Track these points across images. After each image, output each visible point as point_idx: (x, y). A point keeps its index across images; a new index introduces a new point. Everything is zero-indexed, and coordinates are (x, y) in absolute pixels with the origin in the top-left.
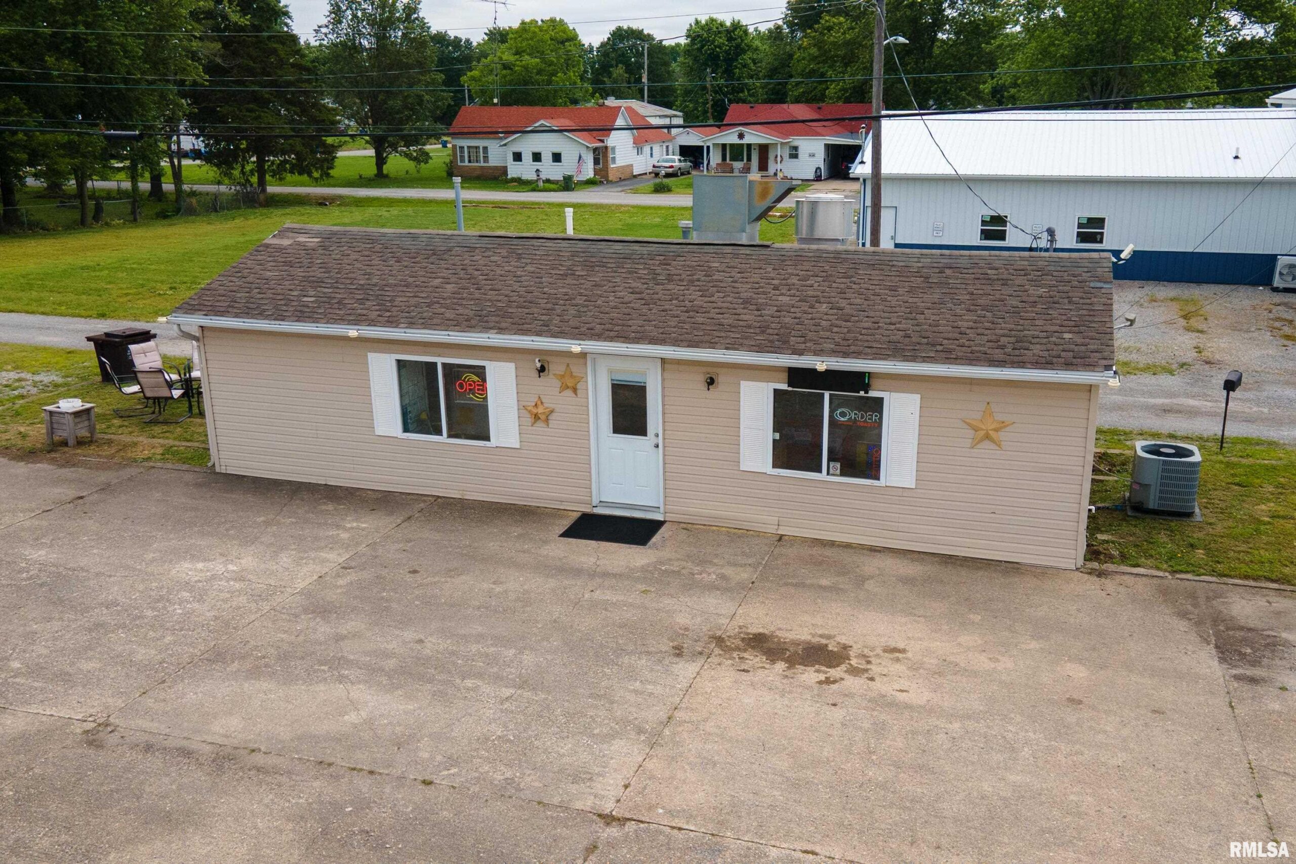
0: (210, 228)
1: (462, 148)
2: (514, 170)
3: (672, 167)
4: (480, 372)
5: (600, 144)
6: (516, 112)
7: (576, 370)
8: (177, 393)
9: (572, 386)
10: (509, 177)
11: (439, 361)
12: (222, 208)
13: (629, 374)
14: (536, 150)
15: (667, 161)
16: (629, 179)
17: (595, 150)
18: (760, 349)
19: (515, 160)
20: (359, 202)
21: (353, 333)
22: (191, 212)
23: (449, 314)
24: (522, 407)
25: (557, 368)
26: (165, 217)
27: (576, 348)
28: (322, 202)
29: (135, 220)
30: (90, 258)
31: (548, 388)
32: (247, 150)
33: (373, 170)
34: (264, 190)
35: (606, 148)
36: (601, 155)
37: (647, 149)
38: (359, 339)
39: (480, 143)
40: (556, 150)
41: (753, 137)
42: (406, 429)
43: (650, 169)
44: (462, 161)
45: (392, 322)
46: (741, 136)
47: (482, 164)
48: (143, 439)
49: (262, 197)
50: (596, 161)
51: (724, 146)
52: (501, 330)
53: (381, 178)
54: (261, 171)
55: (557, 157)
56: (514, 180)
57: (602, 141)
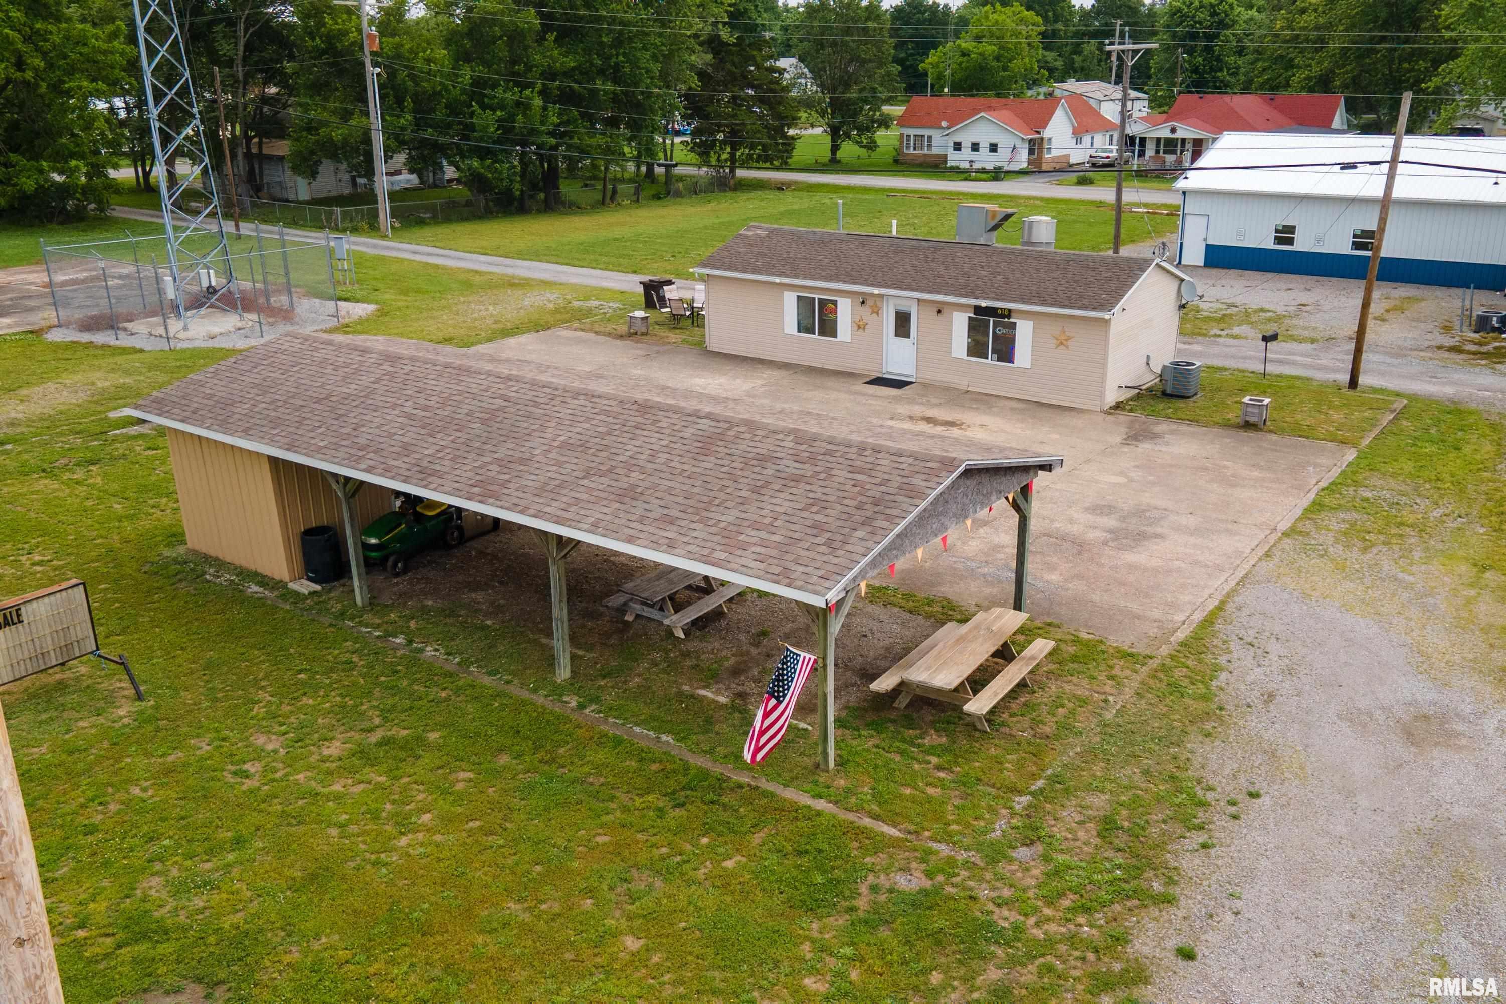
0: (693, 209)
1: (909, 136)
2: (954, 159)
3: (1108, 157)
4: (835, 303)
5: (1036, 136)
6: (964, 102)
7: (879, 303)
8: (688, 313)
9: (876, 311)
10: (948, 165)
11: (817, 296)
12: (701, 191)
13: (904, 306)
14: (975, 141)
15: (1104, 151)
16: (1063, 169)
17: (1030, 141)
18: (960, 295)
19: (955, 149)
20: (811, 188)
21: (777, 280)
22: (678, 195)
23: (823, 274)
24: (853, 322)
25: (870, 302)
26: (659, 199)
27: (876, 291)
28: (780, 187)
29: (638, 201)
30: (617, 232)
31: (865, 312)
32: (724, 143)
33: (828, 155)
34: (734, 176)
35: (1042, 139)
36: (1036, 147)
37: (1087, 139)
38: (780, 284)
39: (926, 132)
40: (994, 141)
41: (1185, 132)
42: (799, 331)
43: (1087, 159)
44: (908, 148)
45: (796, 276)
46: (1173, 130)
47: (926, 152)
48: (671, 335)
49: (732, 182)
50: (1031, 152)
51: (1158, 140)
52: (845, 282)
53: (834, 164)
54: (733, 159)
55: (994, 148)
56: (952, 168)
57: (1039, 133)
